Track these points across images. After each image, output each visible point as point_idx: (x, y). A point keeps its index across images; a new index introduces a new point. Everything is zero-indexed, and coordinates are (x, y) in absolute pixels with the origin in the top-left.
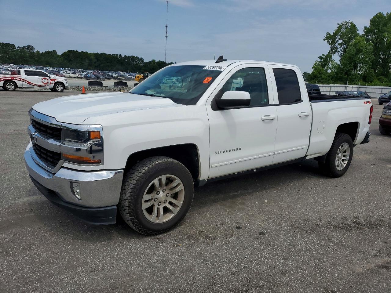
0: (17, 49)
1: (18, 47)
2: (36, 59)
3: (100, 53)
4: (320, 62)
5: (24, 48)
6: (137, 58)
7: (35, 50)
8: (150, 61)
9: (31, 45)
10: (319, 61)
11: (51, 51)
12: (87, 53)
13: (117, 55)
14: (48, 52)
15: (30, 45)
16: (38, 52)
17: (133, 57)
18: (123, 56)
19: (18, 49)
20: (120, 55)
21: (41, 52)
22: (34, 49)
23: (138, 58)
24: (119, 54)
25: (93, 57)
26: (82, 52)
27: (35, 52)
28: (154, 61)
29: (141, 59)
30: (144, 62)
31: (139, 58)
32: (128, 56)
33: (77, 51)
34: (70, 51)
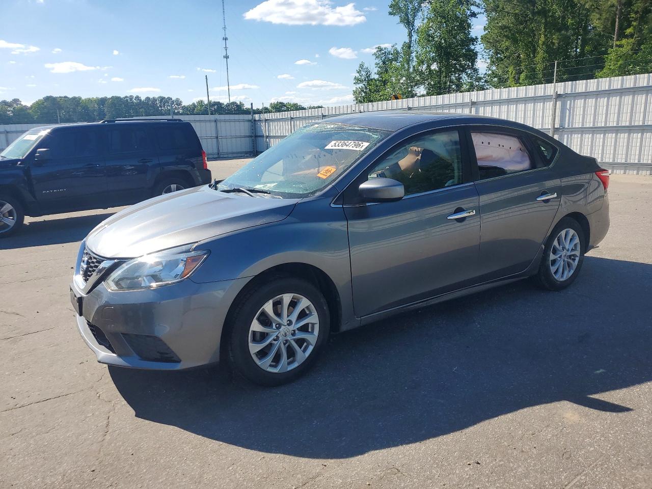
6: (170, 99)
8: (194, 104)
12: (80, 98)
14: (5, 103)
17: (162, 99)
18: (143, 98)
20: (137, 97)
24: (135, 96)
26: (74, 98)
29: (177, 100)
30: (184, 106)
32: (153, 98)
33: (66, 97)
34: (48, 99)
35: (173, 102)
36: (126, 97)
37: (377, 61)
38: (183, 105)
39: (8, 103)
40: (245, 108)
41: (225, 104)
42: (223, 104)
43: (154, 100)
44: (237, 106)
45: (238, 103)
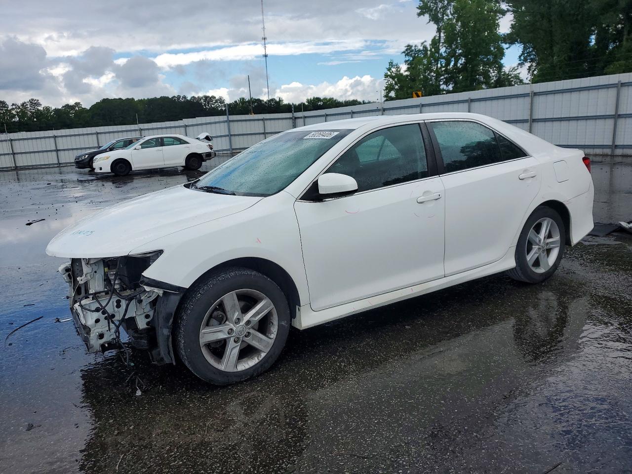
0: (10, 108)
1: (13, 105)
2: (43, 120)
3: (158, 97)
5: (23, 105)
7: (43, 106)
8: (236, 102)
9: (35, 98)
11: (72, 103)
12: (133, 99)
13: (179, 97)
14: (67, 107)
15: (32, 100)
16: (47, 109)
17: (206, 98)
18: (189, 98)
19: (14, 107)
20: (185, 97)
21: (53, 108)
22: (40, 105)
23: (215, 98)
26: (128, 100)
27: (41, 108)
28: (242, 100)
29: (220, 98)
30: (227, 104)
31: (217, 98)
32: (198, 97)
33: (120, 99)
34: (106, 101)
35: (216, 101)
36: (175, 97)
37: (407, 58)
38: (225, 103)
39: (70, 106)
40: (283, 104)
41: (265, 101)
42: (263, 101)
43: (199, 99)
44: (276, 102)
45: (278, 100)
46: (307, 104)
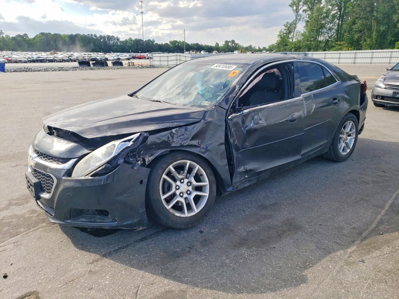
3: (74, 34)
4: (286, 30)
6: (113, 36)
7: (5, 34)
8: (127, 40)
10: (284, 29)
11: (22, 34)
12: (60, 34)
13: (92, 35)
14: (19, 36)
16: (7, 36)
17: (109, 36)
18: (98, 36)
20: (95, 35)
21: (11, 36)
22: (3, 33)
25: (67, 39)
26: (55, 34)
27: (4, 36)
28: (130, 39)
29: (117, 37)
32: (104, 36)
34: (42, 34)
35: (115, 38)
36: (89, 35)
38: (120, 41)
39: (21, 36)
40: (155, 43)
41: (144, 40)
43: (104, 37)
44: (151, 41)
45: (152, 40)
46: (169, 43)
